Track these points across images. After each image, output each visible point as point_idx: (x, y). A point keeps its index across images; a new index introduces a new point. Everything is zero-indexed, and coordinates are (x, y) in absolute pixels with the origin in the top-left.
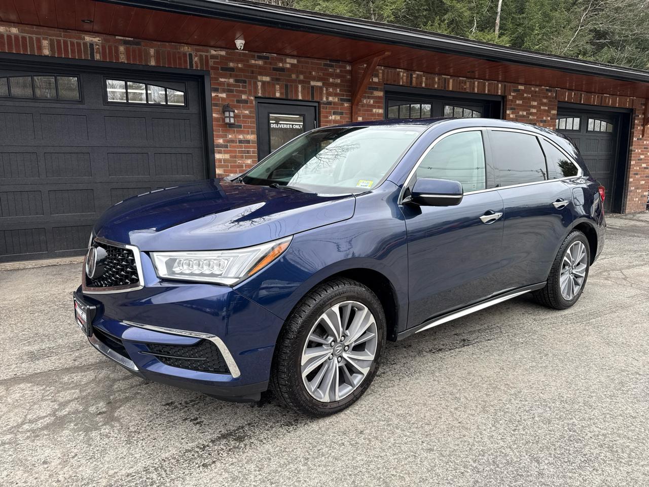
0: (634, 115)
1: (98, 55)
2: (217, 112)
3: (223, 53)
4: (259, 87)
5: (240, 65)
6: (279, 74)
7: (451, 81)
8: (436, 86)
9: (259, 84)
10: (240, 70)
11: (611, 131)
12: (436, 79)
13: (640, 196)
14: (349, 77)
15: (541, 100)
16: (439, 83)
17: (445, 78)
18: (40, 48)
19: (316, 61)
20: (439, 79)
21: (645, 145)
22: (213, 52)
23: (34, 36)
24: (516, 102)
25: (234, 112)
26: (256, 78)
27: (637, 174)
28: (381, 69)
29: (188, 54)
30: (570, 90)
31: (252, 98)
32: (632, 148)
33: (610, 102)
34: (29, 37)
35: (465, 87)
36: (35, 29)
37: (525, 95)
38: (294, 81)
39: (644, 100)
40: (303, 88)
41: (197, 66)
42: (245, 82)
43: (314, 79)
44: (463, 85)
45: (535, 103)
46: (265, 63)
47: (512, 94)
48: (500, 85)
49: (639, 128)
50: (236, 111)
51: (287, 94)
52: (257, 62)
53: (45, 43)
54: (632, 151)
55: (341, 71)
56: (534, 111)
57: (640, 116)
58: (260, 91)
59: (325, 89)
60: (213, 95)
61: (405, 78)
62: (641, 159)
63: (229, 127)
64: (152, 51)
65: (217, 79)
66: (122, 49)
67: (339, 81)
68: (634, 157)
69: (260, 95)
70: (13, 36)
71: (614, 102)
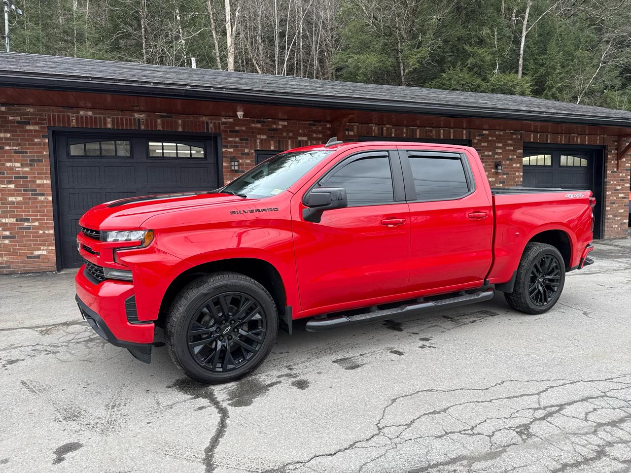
0: (606, 151)
1: (143, 126)
2: (227, 162)
3: (230, 120)
4: (258, 143)
5: (243, 128)
6: (273, 133)
7: (418, 131)
8: (405, 135)
9: (258, 141)
10: (244, 131)
11: (586, 165)
12: (405, 130)
13: (619, 224)
14: (329, 132)
15: (506, 142)
16: (407, 133)
17: (413, 129)
18: (105, 124)
19: (302, 122)
20: (407, 130)
21: (621, 177)
22: (224, 120)
23: (102, 116)
24: (481, 144)
25: (238, 162)
26: (256, 137)
27: (614, 203)
28: (356, 125)
29: (205, 122)
30: (535, 132)
31: (253, 151)
32: (607, 180)
33: (579, 141)
34: (99, 117)
35: (431, 134)
36: (103, 111)
37: (490, 138)
38: (284, 138)
39: (617, 137)
40: (292, 143)
41: (212, 131)
42: (247, 140)
43: (301, 135)
44: (429, 133)
45: (500, 145)
46: (263, 126)
47: (477, 138)
48: (464, 132)
49: (612, 162)
50: (240, 161)
51: (279, 147)
52: (256, 125)
53: (109, 120)
54: (606, 182)
55: (322, 128)
56: (500, 151)
57: (613, 152)
58: (259, 146)
59: (309, 142)
60: (224, 150)
61: (376, 131)
62: (618, 190)
63: (235, 172)
64: (180, 122)
65: (226, 139)
66: (159, 121)
68: (609, 188)
69: (258, 149)
70: (89, 117)
71: (583, 140)
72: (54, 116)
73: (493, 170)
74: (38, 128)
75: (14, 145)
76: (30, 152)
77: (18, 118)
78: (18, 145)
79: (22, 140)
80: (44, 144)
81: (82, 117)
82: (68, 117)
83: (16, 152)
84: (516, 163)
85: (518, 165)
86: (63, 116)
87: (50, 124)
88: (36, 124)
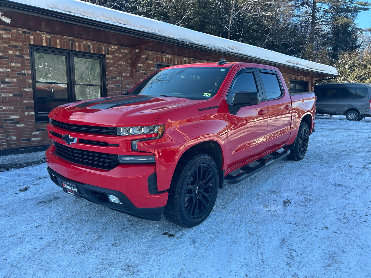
11: (301, 89)
15: (286, 78)
30: (293, 75)
39: (311, 78)
49: (310, 88)
71: (304, 79)
72: (158, 56)
74: (152, 62)
77: (145, 57)
78: (145, 70)
79: (147, 68)
80: (154, 71)
81: (167, 58)
82: (163, 57)
83: (145, 74)
87: (156, 61)
88: (151, 60)
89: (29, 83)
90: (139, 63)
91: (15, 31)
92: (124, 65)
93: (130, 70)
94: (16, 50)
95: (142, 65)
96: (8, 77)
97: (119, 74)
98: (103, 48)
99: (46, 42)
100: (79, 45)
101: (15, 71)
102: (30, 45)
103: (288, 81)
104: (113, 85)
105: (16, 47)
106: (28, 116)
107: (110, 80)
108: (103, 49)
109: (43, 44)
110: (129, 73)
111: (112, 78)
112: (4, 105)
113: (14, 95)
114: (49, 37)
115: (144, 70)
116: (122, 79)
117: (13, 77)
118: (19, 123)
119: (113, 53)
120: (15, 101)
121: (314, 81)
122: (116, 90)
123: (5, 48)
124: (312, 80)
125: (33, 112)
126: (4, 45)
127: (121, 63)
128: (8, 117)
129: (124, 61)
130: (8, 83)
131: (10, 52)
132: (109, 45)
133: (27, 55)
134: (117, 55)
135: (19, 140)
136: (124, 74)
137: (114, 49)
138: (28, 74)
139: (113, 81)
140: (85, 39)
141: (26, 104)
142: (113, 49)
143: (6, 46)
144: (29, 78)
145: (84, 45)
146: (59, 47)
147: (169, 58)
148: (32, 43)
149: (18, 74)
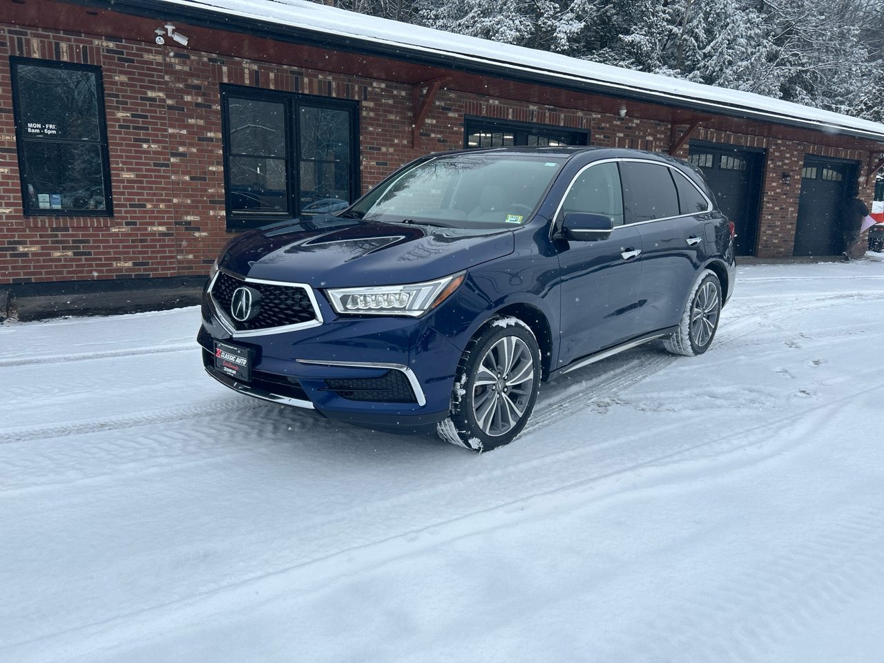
0: (860, 167)
1: (535, 119)
3: (599, 116)
4: (616, 142)
6: (627, 132)
7: (732, 136)
8: (722, 141)
9: (617, 139)
10: (608, 129)
11: (841, 180)
14: (669, 133)
15: (792, 153)
16: (724, 138)
17: (730, 135)
18: (508, 115)
19: (650, 121)
20: (725, 135)
22: (594, 116)
23: (506, 106)
26: (616, 135)
29: (581, 117)
30: (815, 144)
33: (843, 155)
34: (503, 107)
36: (506, 101)
37: (782, 148)
38: (637, 137)
39: (869, 152)
40: (641, 143)
41: (584, 126)
42: (609, 137)
43: (649, 135)
45: (788, 155)
46: (622, 123)
47: (773, 147)
48: (765, 140)
49: (864, 178)
52: (617, 123)
53: (511, 110)
55: (665, 128)
56: (787, 161)
57: (865, 167)
58: (617, 145)
59: (654, 143)
61: (703, 134)
64: (562, 116)
65: (594, 136)
66: (547, 114)
67: (663, 136)
71: (846, 155)
72: (470, 103)
73: (781, 181)
74: (457, 116)
75: (437, 133)
76: (450, 142)
77: (443, 104)
78: (441, 132)
79: (445, 127)
80: (460, 134)
81: (491, 106)
82: (481, 104)
83: (439, 140)
84: (798, 175)
85: (799, 177)
86: (477, 103)
87: (466, 112)
88: (456, 111)
89: (218, 156)
90: (428, 118)
91: (196, 58)
92: (396, 121)
93: (408, 132)
94: (198, 95)
95: (434, 122)
96: (183, 144)
97: (387, 140)
98: (356, 86)
99: (250, 78)
100: (311, 83)
101: (195, 133)
102: (222, 84)
103: (799, 160)
104: (373, 163)
105: (198, 87)
106: (215, 217)
107: (369, 153)
108: (356, 89)
109: (244, 81)
110: (407, 138)
111: (371, 148)
112: (175, 196)
113: (192, 178)
114: (255, 67)
115: (439, 132)
116: (391, 150)
117: (192, 145)
118: (198, 230)
119: (376, 98)
120: (193, 190)
121: (877, 160)
122: (378, 173)
123: (179, 90)
124: (870, 157)
125: (223, 210)
126: (177, 85)
127: (392, 117)
128: (181, 218)
129: (397, 113)
130: (182, 155)
131: (188, 98)
132: (368, 80)
133: (215, 102)
134: (383, 101)
135: (198, 262)
136: (396, 141)
137: (378, 88)
138: (217, 139)
139: (373, 154)
140: (322, 70)
141: (212, 195)
142: (376, 90)
143: (181, 86)
144: (218, 147)
145: (320, 81)
146: (272, 87)
147: (494, 106)
148: (225, 80)
149: (200, 139)
